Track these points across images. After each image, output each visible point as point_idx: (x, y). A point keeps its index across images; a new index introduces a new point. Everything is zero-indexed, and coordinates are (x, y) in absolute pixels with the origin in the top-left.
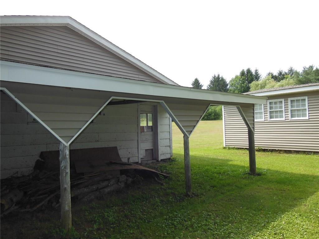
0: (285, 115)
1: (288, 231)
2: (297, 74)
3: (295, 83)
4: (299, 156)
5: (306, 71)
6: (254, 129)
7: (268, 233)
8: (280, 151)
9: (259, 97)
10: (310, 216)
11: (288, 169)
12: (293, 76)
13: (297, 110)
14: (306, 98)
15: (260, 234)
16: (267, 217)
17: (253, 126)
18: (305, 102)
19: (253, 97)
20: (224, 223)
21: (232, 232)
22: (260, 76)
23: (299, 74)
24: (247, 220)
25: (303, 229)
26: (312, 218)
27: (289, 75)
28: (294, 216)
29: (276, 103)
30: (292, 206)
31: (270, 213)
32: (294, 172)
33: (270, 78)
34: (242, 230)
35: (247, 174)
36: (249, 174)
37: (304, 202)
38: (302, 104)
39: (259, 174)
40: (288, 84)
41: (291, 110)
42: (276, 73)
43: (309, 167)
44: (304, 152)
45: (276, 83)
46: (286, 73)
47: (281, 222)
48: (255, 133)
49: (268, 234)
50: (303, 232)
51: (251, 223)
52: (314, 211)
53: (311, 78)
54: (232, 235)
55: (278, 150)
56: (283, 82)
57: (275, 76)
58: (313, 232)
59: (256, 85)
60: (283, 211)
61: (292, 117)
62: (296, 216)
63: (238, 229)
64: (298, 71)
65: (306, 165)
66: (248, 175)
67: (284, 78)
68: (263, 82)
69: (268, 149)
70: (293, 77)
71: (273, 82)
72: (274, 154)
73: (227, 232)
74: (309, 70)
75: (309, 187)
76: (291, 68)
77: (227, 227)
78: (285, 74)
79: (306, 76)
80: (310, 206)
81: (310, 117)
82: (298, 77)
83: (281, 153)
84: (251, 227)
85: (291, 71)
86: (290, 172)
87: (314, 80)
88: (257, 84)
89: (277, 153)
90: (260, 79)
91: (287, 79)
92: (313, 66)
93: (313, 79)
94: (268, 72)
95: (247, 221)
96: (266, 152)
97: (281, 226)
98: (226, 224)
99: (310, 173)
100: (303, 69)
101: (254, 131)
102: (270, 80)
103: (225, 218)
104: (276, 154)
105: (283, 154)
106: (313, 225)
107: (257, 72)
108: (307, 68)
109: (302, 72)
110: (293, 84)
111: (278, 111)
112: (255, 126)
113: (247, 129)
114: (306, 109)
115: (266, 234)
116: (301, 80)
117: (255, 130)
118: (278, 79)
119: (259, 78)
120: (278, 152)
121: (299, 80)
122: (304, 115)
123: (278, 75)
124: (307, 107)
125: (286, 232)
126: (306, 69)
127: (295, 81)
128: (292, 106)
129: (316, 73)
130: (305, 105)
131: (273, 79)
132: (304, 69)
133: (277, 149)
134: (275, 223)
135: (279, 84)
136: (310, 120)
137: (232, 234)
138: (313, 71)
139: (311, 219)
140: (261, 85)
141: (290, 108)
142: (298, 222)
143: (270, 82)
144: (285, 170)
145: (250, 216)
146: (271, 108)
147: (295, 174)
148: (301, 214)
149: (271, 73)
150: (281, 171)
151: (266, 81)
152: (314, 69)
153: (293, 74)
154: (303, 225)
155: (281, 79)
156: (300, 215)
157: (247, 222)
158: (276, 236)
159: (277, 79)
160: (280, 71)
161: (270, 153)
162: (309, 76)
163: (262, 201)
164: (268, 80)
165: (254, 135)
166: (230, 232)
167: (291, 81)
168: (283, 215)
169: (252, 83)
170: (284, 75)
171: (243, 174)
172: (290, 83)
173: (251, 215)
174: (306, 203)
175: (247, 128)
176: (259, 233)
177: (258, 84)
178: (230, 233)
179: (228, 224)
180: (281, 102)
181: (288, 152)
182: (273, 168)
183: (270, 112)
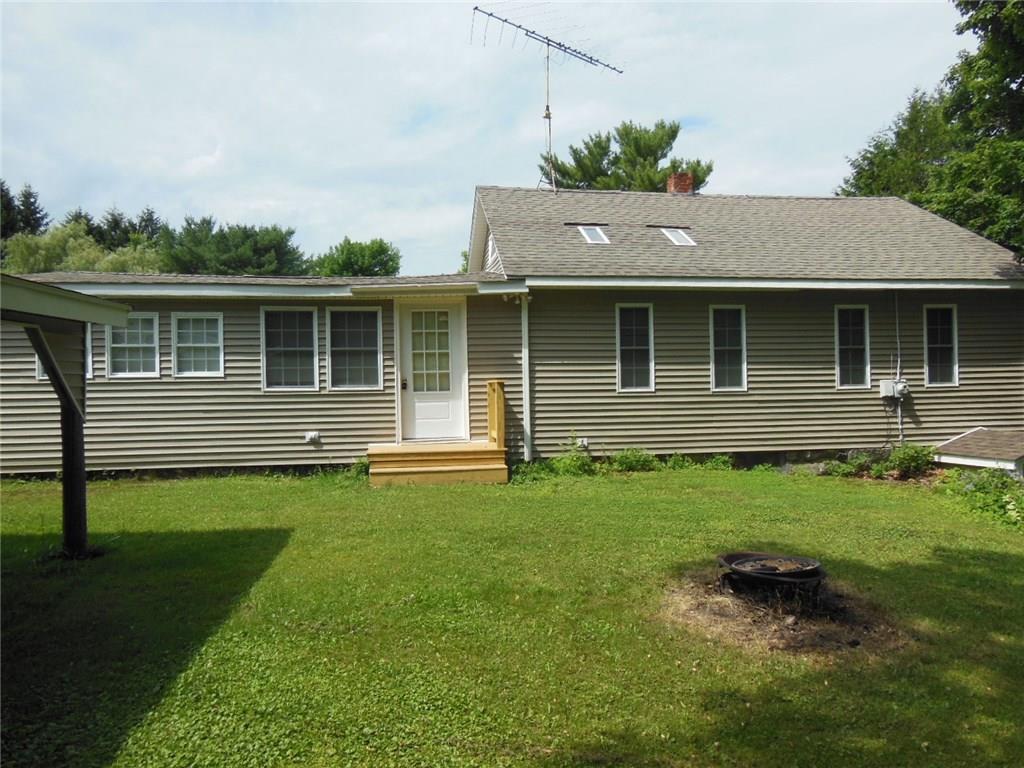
0: (161, 361)
1: (227, 681)
2: (168, 233)
3: (161, 264)
4: (195, 483)
5: (194, 232)
6: (83, 406)
7: (178, 703)
8: (141, 475)
9: (93, 300)
10: (268, 629)
11: (181, 523)
12: (153, 240)
13: (196, 349)
14: (220, 316)
15: (156, 714)
16: (163, 665)
17: (81, 397)
18: (217, 329)
19: (75, 296)
20: (29, 726)
21: (67, 744)
22: (42, 218)
23: (173, 238)
24: (105, 693)
25: (260, 666)
26: (273, 632)
27: (142, 233)
28: (231, 639)
29: (132, 323)
30: (219, 618)
31: (167, 652)
32: (198, 528)
33: (82, 233)
34: (97, 725)
35: (53, 557)
36: (62, 556)
37: (244, 602)
38: (208, 334)
39: (97, 554)
40: (141, 262)
41: (179, 348)
42: (99, 218)
43: (232, 509)
44: (210, 472)
45: (100, 254)
46: (132, 225)
47: (203, 665)
48: (88, 418)
49: (178, 706)
50: (262, 671)
51: (120, 696)
52: (274, 615)
53: (208, 255)
54: (71, 750)
55: (137, 470)
56: (126, 253)
57: (99, 227)
58: (285, 663)
59: (28, 247)
60: (201, 638)
61: (180, 370)
62: (236, 639)
63: (85, 726)
64: (171, 227)
65: (222, 505)
66: (60, 560)
67: (128, 240)
68: (55, 242)
69: (101, 471)
70: (156, 244)
71: (91, 250)
72: (124, 484)
73: (51, 748)
74: (201, 231)
75: (246, 562)
76: (151, 214)
77: (44, 735)
78: (130, 228)
79: (194, 249)
80: (260, 606)
81: (229, 372)
82: (172, 247)
83: (144, 480)
84: (124, 707)
85: (149, 220)
86: (188, 529)
87: (214, 262)
88: (33, 245)
89: (134, 482)
90: (42, 229)
91: (139, 247)
92: (213, 220)
93: (210, 260)
94: (73, 210)
95: (104, 696)
96: (98, 482)
97: (207, 676)
98: (38, 726)
99: (239, 525)
100: (185, 224)
101: (84, 412)
102: (81, 241)
103: (26, 713)
104: (129, 485)
105: (151, 481)
106: (281, 647)
107: (32, 200)
108: (195, 225)
109: (181, 234)
110: (157, 265)
111: (138, 349)
112: (88, 395)
113: (57, 406)
114: (218, 348)
115: (172, 710)
116: (180, 255)
117: (88, 410)
118: (108, 242)
119: (40, 225)
120: (136, 478)
121: (173, 257)
122: (214, 366)
123: (106, 227)
124: (220, 344)
125: (224, 685)
126: (193, 226)
127: (161, 258)
128: (181, 338)
129: (219, 242)
130: (216, 336)
131: (91, 238)
132: (189, 224)
133: (132, 468)
134: (189, 672)
135: (112, 256)
136: (229, 379)
137: (68, 747)
138: (213, 236)
139: (271, 636)
140: (47, 249)
141: (174, 343)
142: (245, 650)
143: (80, 245)
144: (172, 526)
145: (112, 679)
146: (116, 338)
147: (202, 534)
148: (246, 630)
149: (86, 217)
150: (162, 531)
151: (66, 242)
152: (215, 230)
153: (153, 232)
154: (259, 655)
155: (116, 242)
156: (245, 634)
157: (107, 698)
158: (199, 704)
159: (104, 240)
160: (113, 215)
161: (108, 483)
162: (200, 250)
163: (132, 627)
164: (75, 238)
165: (84, 425)
166: (59, 745)
167: (151, 254)
168: (203, 645)
169: (14, 238)
170: (126, 231)
171: (40, 559)
172: (148, 261)
173: (112, 673)
174: (250, 600)
175: (58, 403)
176: (153, 715)
177: (38, 247)
178: (60, 748)
179: (45, 726)
180: (149, 322)
181: (165, 474)
182: (134, 528)
183: (113, 349)
